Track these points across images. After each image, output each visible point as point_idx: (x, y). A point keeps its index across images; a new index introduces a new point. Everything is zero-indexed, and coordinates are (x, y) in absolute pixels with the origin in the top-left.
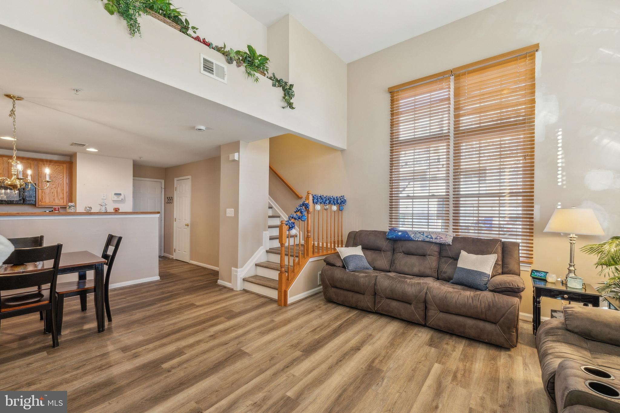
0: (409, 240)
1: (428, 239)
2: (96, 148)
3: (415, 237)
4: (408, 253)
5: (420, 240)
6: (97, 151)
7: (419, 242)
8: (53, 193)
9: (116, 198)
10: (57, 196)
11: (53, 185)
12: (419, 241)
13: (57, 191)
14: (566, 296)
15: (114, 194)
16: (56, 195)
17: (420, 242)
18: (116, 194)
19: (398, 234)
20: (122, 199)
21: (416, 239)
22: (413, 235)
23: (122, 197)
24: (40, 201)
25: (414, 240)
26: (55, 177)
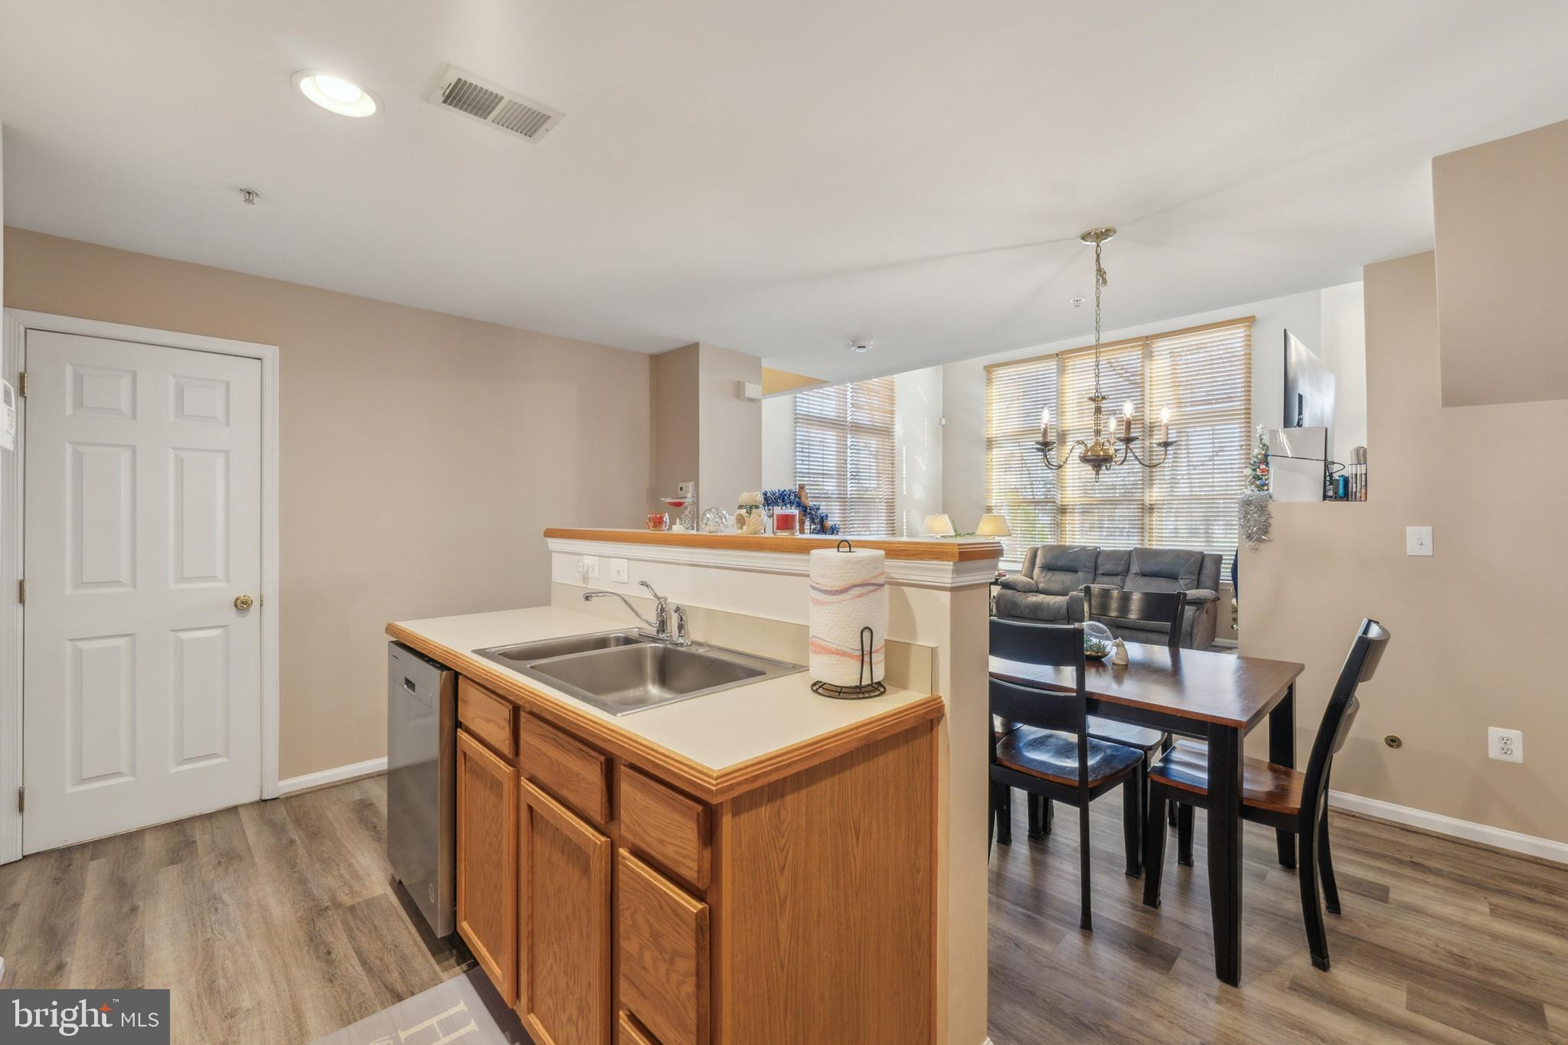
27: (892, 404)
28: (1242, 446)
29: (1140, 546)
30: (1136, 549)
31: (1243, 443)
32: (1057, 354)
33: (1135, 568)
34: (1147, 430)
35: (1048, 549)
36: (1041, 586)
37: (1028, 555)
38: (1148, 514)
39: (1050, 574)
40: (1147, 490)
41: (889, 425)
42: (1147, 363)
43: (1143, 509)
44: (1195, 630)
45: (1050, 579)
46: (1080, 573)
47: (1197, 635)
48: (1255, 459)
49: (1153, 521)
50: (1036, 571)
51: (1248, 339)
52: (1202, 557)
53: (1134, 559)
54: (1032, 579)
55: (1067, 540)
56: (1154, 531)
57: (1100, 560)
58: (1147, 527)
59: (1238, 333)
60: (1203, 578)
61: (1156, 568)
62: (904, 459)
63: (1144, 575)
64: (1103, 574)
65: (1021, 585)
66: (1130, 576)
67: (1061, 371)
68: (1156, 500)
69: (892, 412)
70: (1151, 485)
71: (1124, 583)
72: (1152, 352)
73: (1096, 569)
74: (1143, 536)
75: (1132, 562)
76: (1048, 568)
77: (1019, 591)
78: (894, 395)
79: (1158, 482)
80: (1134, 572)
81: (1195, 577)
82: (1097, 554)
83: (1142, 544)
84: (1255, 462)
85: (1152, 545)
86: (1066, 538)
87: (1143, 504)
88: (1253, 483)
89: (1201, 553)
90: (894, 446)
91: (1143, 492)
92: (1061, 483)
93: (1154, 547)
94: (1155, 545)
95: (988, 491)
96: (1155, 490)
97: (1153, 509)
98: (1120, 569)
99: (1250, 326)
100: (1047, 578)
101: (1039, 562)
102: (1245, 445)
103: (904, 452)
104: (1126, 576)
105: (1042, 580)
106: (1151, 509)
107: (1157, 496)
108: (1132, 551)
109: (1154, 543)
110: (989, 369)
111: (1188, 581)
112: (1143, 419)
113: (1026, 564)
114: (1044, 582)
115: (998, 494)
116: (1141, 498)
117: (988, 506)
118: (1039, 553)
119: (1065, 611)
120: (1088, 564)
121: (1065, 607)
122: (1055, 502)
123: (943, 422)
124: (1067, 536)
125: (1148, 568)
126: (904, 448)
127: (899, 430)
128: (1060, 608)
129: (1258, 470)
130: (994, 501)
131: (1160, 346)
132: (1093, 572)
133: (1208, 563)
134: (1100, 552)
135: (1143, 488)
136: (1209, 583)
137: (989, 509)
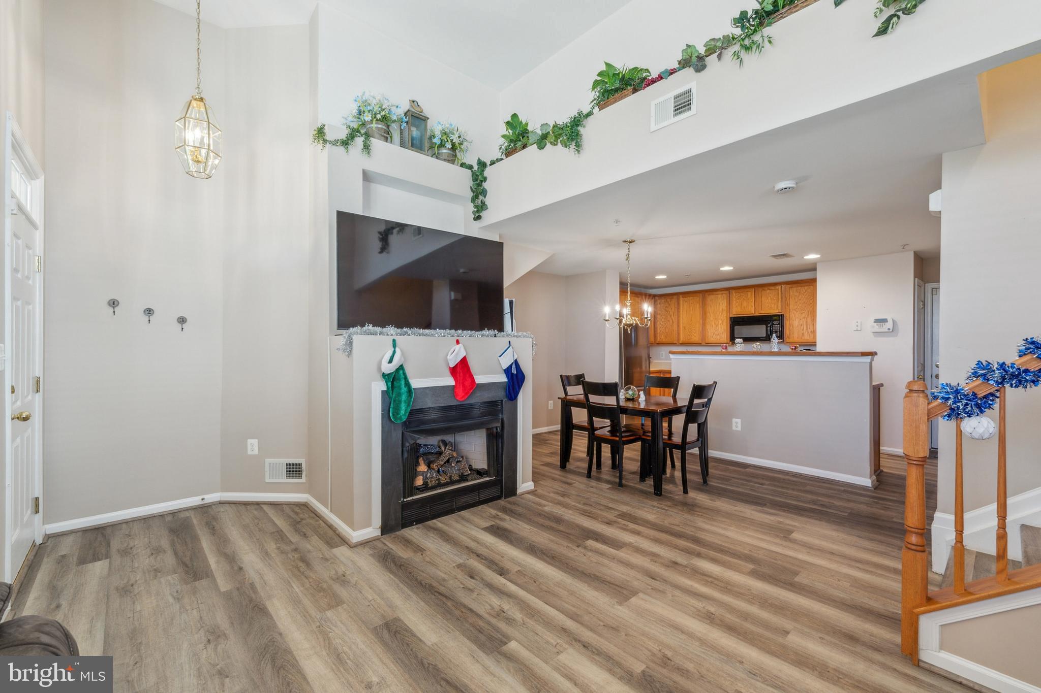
2: (816, 252)
6: (819, 256)
8: (801, 325)
9: (877, 328)
10: (807, 329)
11: (802, 314)
13: (806, 322)
15: (873, 321)
16: (805, 329)
18: (877, 321)
20: (889, 329)
23: (889, 325)
24: (788, 337)
26: (804, 303)
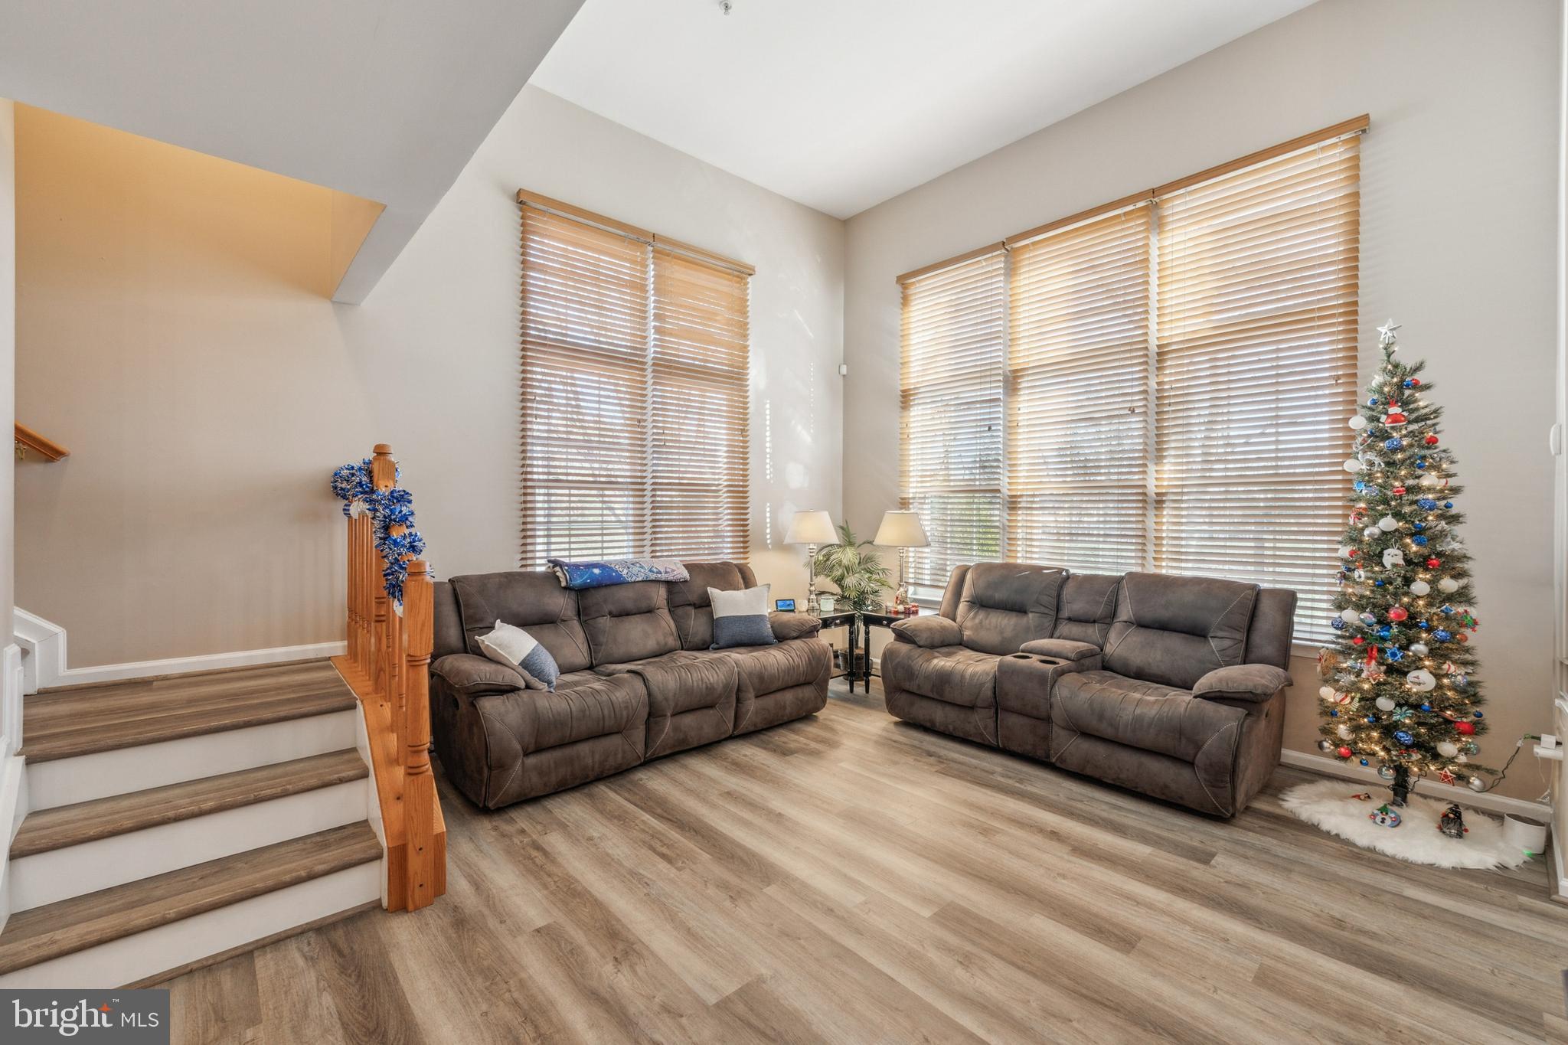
0: (618, 583)
1: (653, 576)
3: (630, 574)
4: (623, 614)
5: (640, 579)
7: (637, 584)
12: (638, 582)
14: (838, 621)
17: (641, 584)
19: (593, 573)
21: (633, 580)
22: (625, 571)
25: (628, 583)
27: (745, 336)
28: (1338, 377)
29: (1139, 569)
30: (1130, 574)
31: (1340, 373)
32: (1004, 243)
33: (1125, 612)
34: (1153, 361)
35: (985, 569)
36: (967, 633)
37: (953, 580)
38: (1154, 512)
39: (981, 615)
40: (1152, 468)
41: (738, 368)
42: (1154, 240)
43: (1144, 501)
44: (1242, 761)
45: (981, 622)
46: (1031, 615)
47: (1246, 769)
48: (1376, 397)
49: (1162, 523)
50: (962, 607)
51: (1354, 166)
52: (1256, 595)
53: (1125, 593)
54: (954, 620)
55: (1019, 555)
56: (1165, 542)
57: (1068, 591)
58: (1151, 534)
59: (1333, 154)
60: (1257, 638)
61: (1164, 614)
62: (768, 423)
63: (1142, 624)
64: (1070, 619)
65: (925, 635)
66: (1117, 626)
67: (1011, 271)
68: (1169, 486)
69: (744, 349)
70: (1159, 458)
71: (1105, 637)
72: (1163, 217)
73: (1058, 610)
74: (1144, 551)
75: (1121, 598)
76: (980, 603)
77: (920, 647)
78: (748, 320)
79: (1173, 452)
80: (1125, 618)
81: (1240, 636)
82: (1063, 580)
83: (1143, 565)
84: (1374, 402)
85: (1161, 567)
86: (1016, 551)
87: (1145, 494)
88: (1371, 448)
89: (1254, 587)
90: (747, 403)
91: (1144, 472)
92: (1010, 459)
93: (1164, 571)
94: (1167, 570)
95: (903, 473)
96: (1166, 468)
97: (1163, 502)
98: (1100, 611)
99: (1356, 140)
100: (977, 621)
101: (967, 592)
102: (1344, 375)
103: (768, 412)
104: (1110, 624)
105: (968, 624)
106: (1159, 502)
107: (1170, 479)
108: (1122, 578)
109: (1164, 564)
110: (903, 280)
111: (1227, 643)
112: (1146, 341)
113: (949, 595)
114: (972, 628)
115: (919, 479)
116: (1140, 483)
117: (902, 499)
118: (969, 576)
119: (989, 693)
120: (1045, 599)
121: (989, 685)
122: (998, 491)
123: (844, 370)
124: (1019, 549)
125: (1150, 613)
126: (768, 406)
127: (756, 376)
128: (982, 685)
129: (1383, 418)
130: (911, 490)
131: (1177, 205)
132: (1054, 613)
133: (1267, 607)
134: (1068, 577)
135: (1145, 465)
136: (1269, 649)
137: (904, 503)
